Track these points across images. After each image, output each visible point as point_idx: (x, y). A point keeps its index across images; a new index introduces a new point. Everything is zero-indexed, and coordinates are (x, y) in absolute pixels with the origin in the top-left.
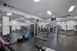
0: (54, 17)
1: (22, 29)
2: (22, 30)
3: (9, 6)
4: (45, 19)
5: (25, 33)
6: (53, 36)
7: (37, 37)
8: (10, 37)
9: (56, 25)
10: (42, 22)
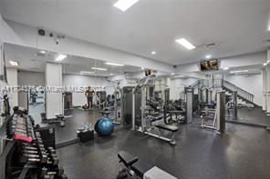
0: (208, 57)
1: (102, 101)
2: (102, 106)
3: (51, 35)
4: (175, 67)
5: (108, 114)
6: (204, 131)
7: (140, 129)
8: (62, 124)
9: (224, 88)
10: (168, 79)
